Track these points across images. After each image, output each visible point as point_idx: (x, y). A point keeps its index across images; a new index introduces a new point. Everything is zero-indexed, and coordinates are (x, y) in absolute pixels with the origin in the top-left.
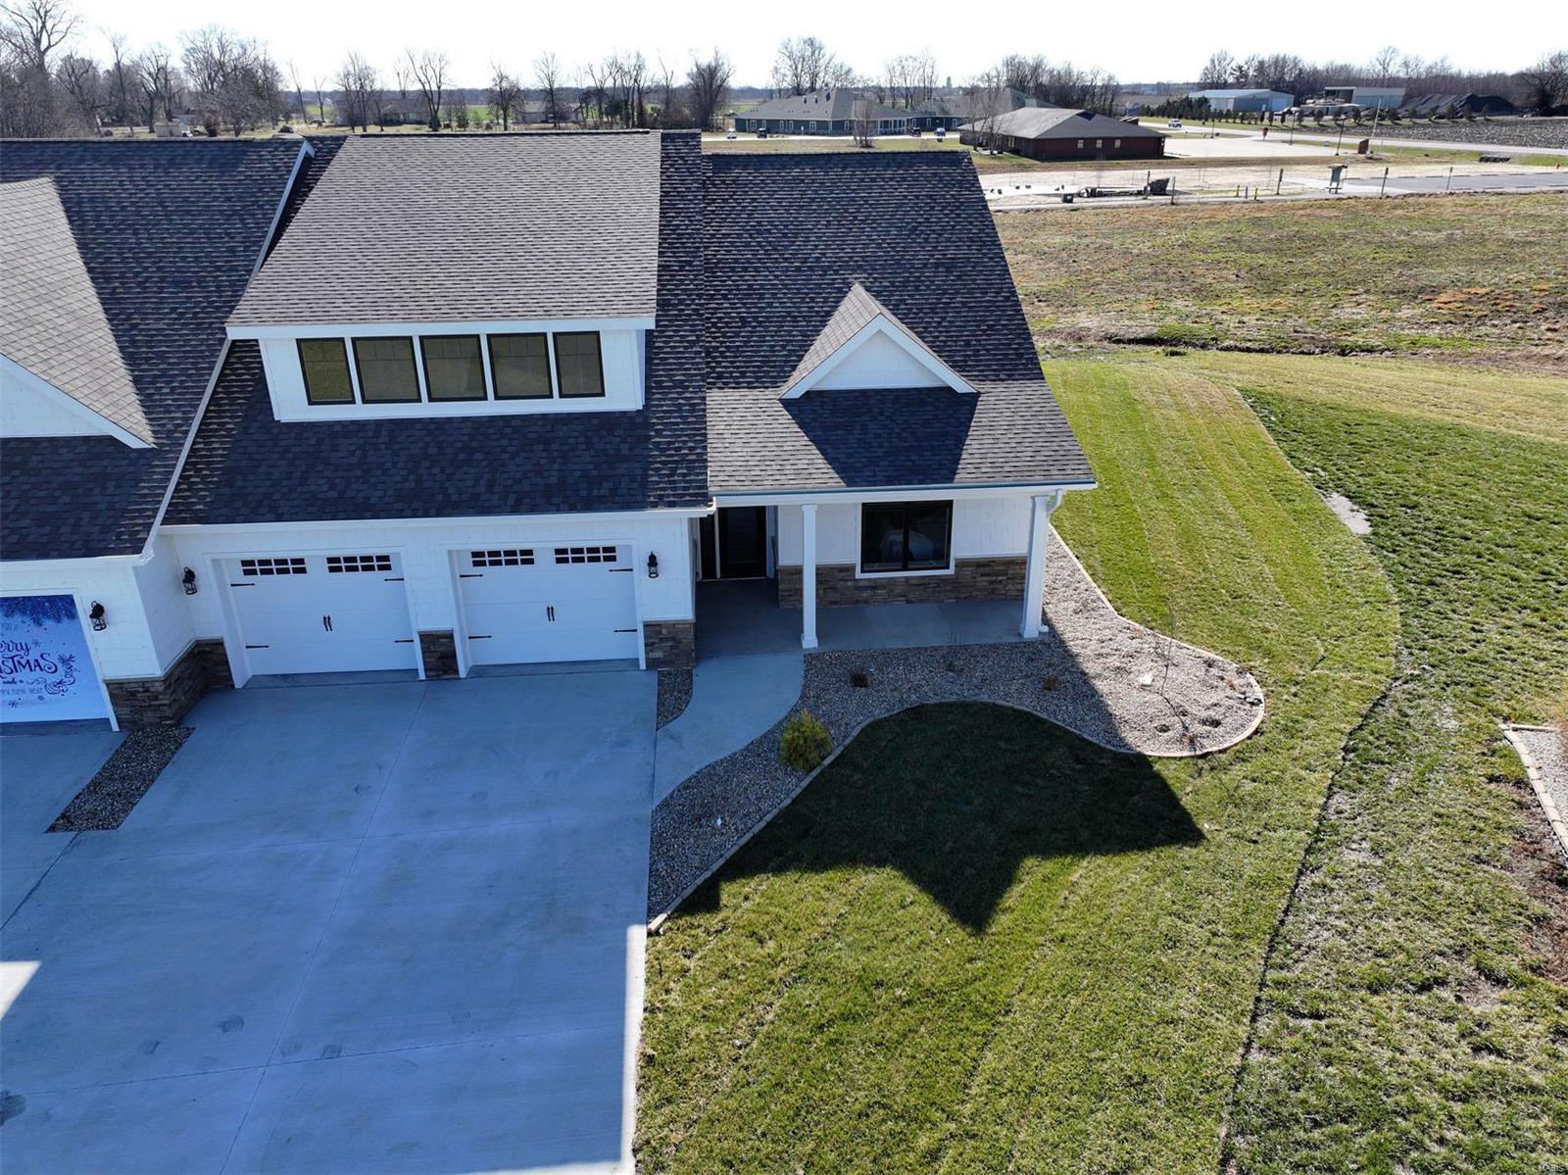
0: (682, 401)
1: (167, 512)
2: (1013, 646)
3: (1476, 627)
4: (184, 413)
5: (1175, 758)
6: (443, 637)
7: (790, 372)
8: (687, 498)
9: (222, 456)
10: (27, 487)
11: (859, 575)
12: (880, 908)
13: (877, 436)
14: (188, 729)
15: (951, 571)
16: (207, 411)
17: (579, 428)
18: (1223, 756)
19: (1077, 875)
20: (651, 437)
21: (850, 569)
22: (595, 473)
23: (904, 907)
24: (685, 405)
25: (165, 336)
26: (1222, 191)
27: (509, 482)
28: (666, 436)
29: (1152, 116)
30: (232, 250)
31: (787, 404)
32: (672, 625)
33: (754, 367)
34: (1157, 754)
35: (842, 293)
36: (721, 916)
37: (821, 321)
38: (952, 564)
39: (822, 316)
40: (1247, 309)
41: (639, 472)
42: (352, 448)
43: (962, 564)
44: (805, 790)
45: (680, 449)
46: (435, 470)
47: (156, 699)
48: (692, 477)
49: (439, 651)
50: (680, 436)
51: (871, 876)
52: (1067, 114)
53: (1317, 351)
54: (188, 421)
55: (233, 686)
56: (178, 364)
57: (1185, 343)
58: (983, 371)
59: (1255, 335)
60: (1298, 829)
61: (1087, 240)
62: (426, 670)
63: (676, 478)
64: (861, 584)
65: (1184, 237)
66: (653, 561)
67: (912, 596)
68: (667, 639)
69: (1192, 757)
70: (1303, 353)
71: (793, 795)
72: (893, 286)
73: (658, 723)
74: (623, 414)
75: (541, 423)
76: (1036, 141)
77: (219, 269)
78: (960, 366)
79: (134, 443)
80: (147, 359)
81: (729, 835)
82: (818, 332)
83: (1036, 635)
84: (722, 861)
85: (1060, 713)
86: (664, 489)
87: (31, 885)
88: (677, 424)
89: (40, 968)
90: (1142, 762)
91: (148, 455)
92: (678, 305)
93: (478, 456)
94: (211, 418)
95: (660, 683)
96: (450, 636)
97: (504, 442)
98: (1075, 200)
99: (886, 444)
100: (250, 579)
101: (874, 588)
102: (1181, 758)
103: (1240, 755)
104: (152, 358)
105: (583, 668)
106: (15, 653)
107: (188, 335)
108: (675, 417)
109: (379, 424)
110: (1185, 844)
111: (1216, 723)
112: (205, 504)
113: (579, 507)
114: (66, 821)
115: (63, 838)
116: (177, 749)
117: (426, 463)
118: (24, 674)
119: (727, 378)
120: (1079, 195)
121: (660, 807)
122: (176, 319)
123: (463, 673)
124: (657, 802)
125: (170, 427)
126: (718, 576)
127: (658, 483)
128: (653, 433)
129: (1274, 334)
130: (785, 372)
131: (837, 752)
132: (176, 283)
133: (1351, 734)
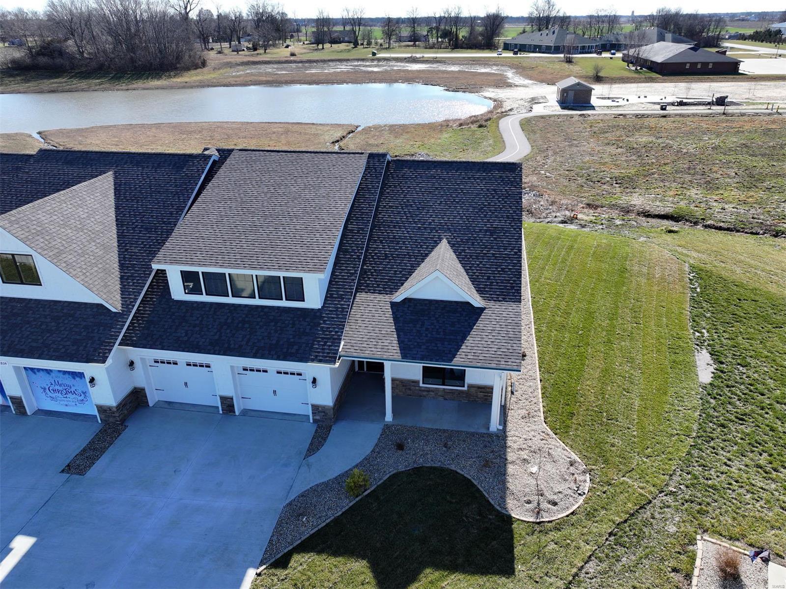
0: (339, 306)
1: (122, 339)
2: (482, 435)
3: (729, 463)
4: (135, 296)
5: (525, 521)
6: (229, 398)
7: (400, 286)
8: (328, 358)
9: (148, 314)
10: (72, 326)
11: (421, 385)
12: (353, 582)
13: (427, 329)
14: (125, 426)
15: (465, 388)
16: (147, 291)
17: (292, 316)
18: (550, 524)
19: (446, 583)
20: (321, 324)
21: (417, 382)
22: (292, 340)
23: (363, 584)
24: (340, 308)
25: (137, 256)
26: (760, 103)
27: (256, 341)
28: (327, 324)
29: (745, 40)
30: (171, 213)
31: (393, 305)
32: (324, 407)
33: (384, 282)
34: (517, 517)
35: (436, 244)
36: (286, 572)
37: (422, 259)
38: (466, 386)
39: (424, 256)
40: (731, 199)
41: (311, 342)
42: (198, 316)
43: (470, 386)
44: (350, 507)
45: (332, 331)
46: (228, 331)
47: (114, 413)
48: (333, 348)
49: (228, 404)
50: (333, 325)
51: (357, 564)
52: (683, 47)
53: (761, 232)
54: (136, 300)
55: (149, 405)
56: (138, 271)
57: (686, 219)
58: (492, 295)
59: (728, 219)
60: (561, 579)
61: (660, 141)
62: (222, 410)
63: (326, 347)
64: (423, 389)
65: (716, 141)
66: (314, 381)
67: (446, 397)
68: (322, 412)
69: (533, 522)
70: (752, 233)
71: (344, 510)
72: (462, 241)
73: (306, 455)
74: (313, 309)
75: (276, 311)
76: (662, 64)
77: (164, 223)
78: (481, 291)
79: (114, 310)
80: (128, 267)
81: (308, 527)
82: (419, 265)
83: (496, 430)
84: (299, 542)
85: (483, 483)
86: (319, 352)
87: (46, 499)
88: (333, 318)
89: (37, 541)
90: (508, 520)
91: (118, 315)
92: (351, 252)
93: (247, 325)
94: (148, 294)
95: (316, 431)
96: (232, 399)
97: (259, 320)
98: (668, 108)
99: (429, 335)
100: (156, 364)
101: (428, 391)
102: (528, 522)
103: (558, 526)
104: (130, 267)
105: (287, 417)
106: (66, 388)
107: (145, 256)
108: (334, 314)
109: (212, 304)
110: (504, 576)
111: (555, 504)
112: (137, 337)
113: (281, 358)
114: (68, 469)
115: (66, 476)
116: (118, 436)
117: (225, 327)
118: (69, 395)
119: (371, 287)
120: (673, 104)
121: (287, 505)
122: (142, 247)
123: (237, 413)
124: (287, 502)
125: (128, 302)
126: (365, 370)
127: (317, 348)
128: (322, 322)
129: (739, 218)
130: (398, 286)
131: (372, 489)
132: (146, 229)
133: (618, 524)
